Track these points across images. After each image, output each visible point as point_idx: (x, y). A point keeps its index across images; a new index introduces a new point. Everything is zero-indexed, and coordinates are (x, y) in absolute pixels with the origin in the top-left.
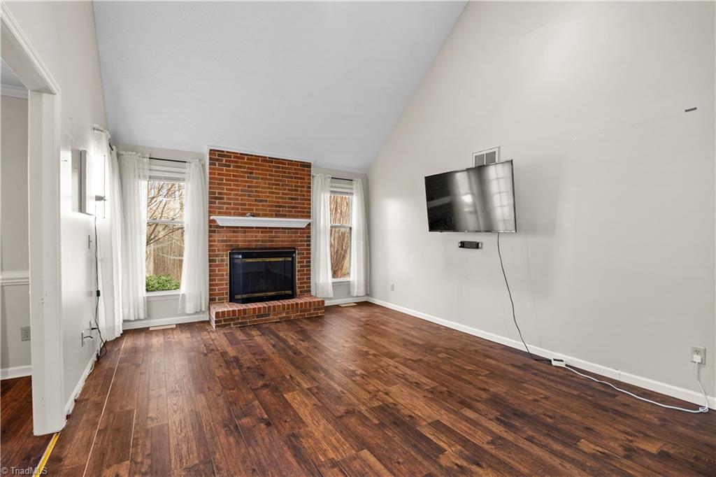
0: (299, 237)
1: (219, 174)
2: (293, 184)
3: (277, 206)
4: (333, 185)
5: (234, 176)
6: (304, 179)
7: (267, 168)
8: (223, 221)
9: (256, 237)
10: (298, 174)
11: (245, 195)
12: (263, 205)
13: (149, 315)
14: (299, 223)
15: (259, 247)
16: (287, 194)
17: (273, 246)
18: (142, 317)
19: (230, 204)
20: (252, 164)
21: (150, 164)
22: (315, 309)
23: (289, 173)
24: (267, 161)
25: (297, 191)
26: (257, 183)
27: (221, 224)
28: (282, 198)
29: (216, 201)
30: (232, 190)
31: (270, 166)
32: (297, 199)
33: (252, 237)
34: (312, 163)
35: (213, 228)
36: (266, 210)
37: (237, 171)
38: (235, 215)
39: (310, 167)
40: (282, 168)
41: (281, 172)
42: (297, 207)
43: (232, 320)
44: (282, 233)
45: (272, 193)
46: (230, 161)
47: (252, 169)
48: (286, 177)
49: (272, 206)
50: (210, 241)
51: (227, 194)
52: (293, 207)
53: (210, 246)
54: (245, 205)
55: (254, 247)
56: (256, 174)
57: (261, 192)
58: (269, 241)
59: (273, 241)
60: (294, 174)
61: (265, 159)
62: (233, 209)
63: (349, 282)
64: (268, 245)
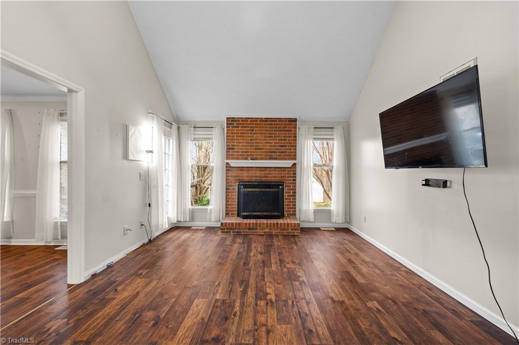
0: (287, 174)
1: (232, 133)
2: (283, 136)
3: (270, 152)
4: (316, 133)
5: (241, 133)
6: (291, 131)
7: (264, 126)
8: (234, 163)
9: (255, 174)
10: (286, 127)
11: (248, 146)
12: (260, 152)
13: (192, 219)
14: (288, 163)
15: (257, 180)
16: (278, 143)
17: (268, 180)
18: (188, 220)
19: (239, 152)
20: (253, 124)
21: (195, 131)
22: (292, 229)
23: (279, 128)
24: (263, 121)
25: (286, 140)
26: (256, 137)
27: (232, 166)
28: (274, 146)
29: (230, 151)
30: (240, 143)
31: (265, 124)
32: (286, 146)
33: (253, 174)
34: (298, 118)
35: (228, 168)
36: (262, 155)
37: (243, 130)
38: (242, 159)
39: (296, 122)
40: (275, 124)
41: (273, 128)
42: (286, 152)
43: (231, 229)
44: (273, 171)
45: (267, 143)
46: (239, 124)
47: (253, 127)
48: (277, 131)
49: (267, 152)
50: (227, 176)
51: (236, 146)
52: (283, 152)
53: (227, 179)
54: (248, 152)
55: (254, 181)
56: (256, 130)
57: (260, 143)
58: (264, 177)
59: (267, 177)
60: (284, 128)
61: (262, 120)
62: (240, 155)
63: (330, 210)
64: (264, 179)
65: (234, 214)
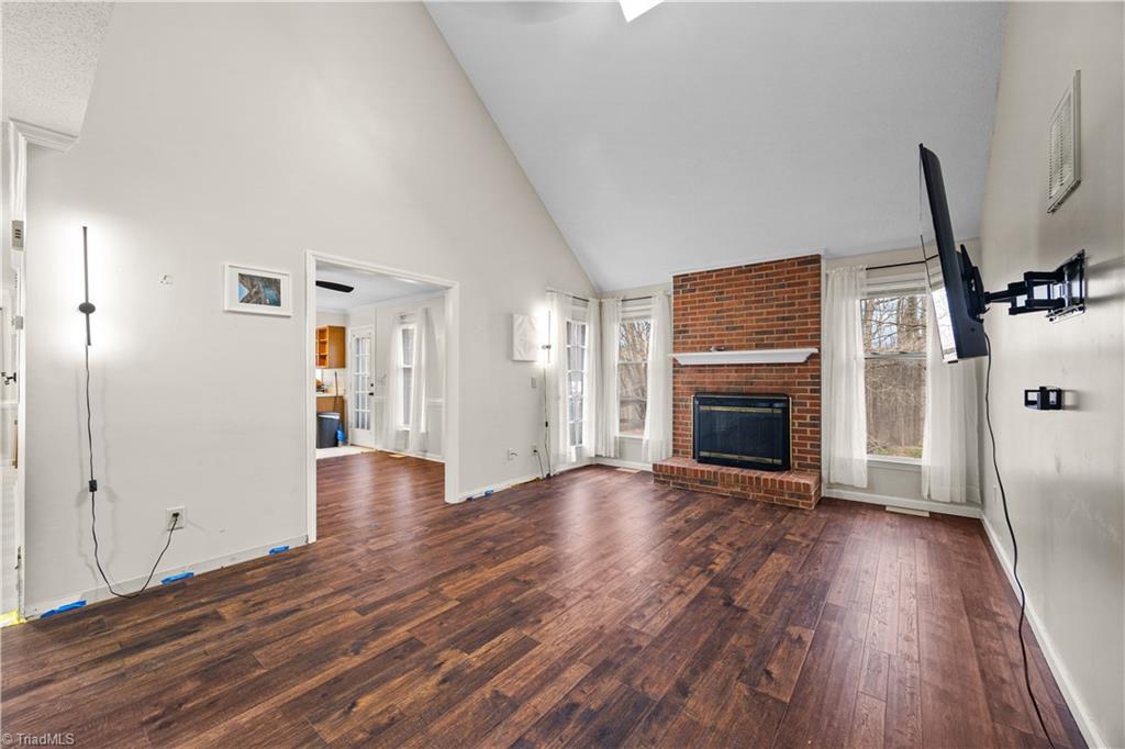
0: (797, 377)
1: (683, 303)
2: (786, 296)
3: (757, 333)
4: (871, 281)
5: (700, 301)
6: (806, 283)
7: (744, 281)
8: (687, 358)
9: (728, 377)
10: (794, 278)
11: (713, 324)
12: (738, 334)
13: (620, 454)
14: (798, 355)
15: (732, 391)
16: (773, 313)
17: (755, 391)
18: (612, 456)
19: (696, 337)
20: (721, 281)
21: (624, 307)
23: (778, 280)
25: (794, 304)
26: (729, 304)
27: (682, 363)
28: (766, 320)
29: (682, 336)
30: (698, 319)
31: (747, 278)
32: (794, 318)
33: (722, 377)
34: (822, 253)
35: (677, 368)
36: (741, 340)
37: (704, 295)
38: (701, 350)
39: (819, 262)
40: (767, 275)
41: (764, 282)
42: (793, 331)
44: (764, 371)
45: (751, 315)
46: (695, 285)
47: (723, 287)
48: (773, 288)
49: (751, 334)
50: (674, 383)
51: (691, 325)
52: (785, 332)
53: (674, 388)
54: (713, 336)
55: (724, 391)
56: (727, 293)
57: (735, 316)
58: (746, 383)
59: (752, 384)
60: (787, 279)
61: (739, 270)
62: (698, 343)
64: (745, 388)
65: (687, 453)
